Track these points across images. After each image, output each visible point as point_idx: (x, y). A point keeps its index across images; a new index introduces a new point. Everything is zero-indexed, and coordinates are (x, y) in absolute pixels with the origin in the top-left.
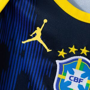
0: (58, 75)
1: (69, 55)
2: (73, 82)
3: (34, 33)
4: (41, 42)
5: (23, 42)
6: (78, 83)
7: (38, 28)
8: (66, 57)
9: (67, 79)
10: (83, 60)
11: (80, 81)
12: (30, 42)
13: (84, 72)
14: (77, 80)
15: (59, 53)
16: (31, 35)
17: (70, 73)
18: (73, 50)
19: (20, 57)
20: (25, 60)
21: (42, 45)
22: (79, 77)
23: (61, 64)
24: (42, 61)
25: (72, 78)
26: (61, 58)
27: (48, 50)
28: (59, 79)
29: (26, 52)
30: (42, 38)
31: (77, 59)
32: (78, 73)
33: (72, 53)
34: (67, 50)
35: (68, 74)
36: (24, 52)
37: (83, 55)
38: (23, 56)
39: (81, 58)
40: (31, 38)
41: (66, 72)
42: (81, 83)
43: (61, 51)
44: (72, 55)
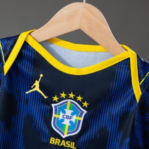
0: (54, 115)
1: (60, 99)
2: (65, 119)
3: (33, 85)
4: (40, 91)
6: (69, 120)
7: (36, 81)
8: (59, 101)
9: (61, 117)
10: (71, 102)
11: (71, 118)
12: (31, 92)
13: (73, 111)
14: (68, 117)
15: (53, 99)
16: (32, 87)
17: (63, 113)
18: (63, 95)
20: (29, 106)
21: (40, 93)
22: (70, 115)
23: (55, 107)
24: (41, 106)
25: (65, 117)
26: (55, 102)
27: (45, 97)
28: (55, 118)
29: (29, 100)
30: (40, 88)
31: (67, 102)
32: (69, 112)
33: (63, 97)
34: (59, 96)
36: (27, 100)
37: (71, 98)
38: (27, 103)
39: (69, 101)
40: (32, 89)
41: (59, 112)
42: (71, 120)
43: (55, 97)
44: (63, 99)
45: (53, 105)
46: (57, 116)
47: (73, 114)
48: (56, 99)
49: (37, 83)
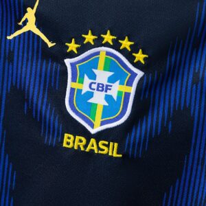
1: (84, 47)
4: (37, 32)
5: (9, 38)
6: (103, 94)
7: (29, 9)
8: (81, 51)
9: (85, 88)
10: (108, 54)
11: (107, 88)
12: (20, 35)
13: (112, 73)
15: (68, 47)
16: (21, 24)
18: (89, 38)
19: (7, 64)
20: (15, 67)
21: (38, 37)
22: (105, 82)
25: (94, 86)
26: (72, 55)
27: (50, 45)
28: (72, 90)
29: (16, 54)
30: (39, 24)
33: (89, 43)
34: (80, 40)
35: (87, 80)
36: (11, 53)
37: (107, 45)
38: (11, 61)
40: (20, 27)
41: (82, 77)
42: (109, 93)
43: (70, 42)
44: (89, 46)
45: (68, 62)
46: (76, 86)
47: (112, 80)
48: (73, 46)
49: (30, 15)
